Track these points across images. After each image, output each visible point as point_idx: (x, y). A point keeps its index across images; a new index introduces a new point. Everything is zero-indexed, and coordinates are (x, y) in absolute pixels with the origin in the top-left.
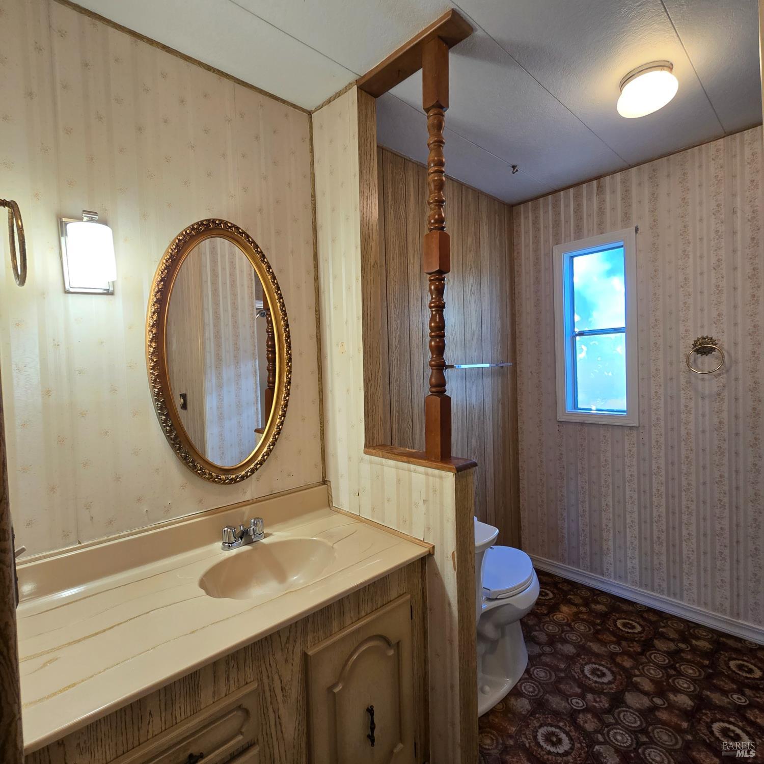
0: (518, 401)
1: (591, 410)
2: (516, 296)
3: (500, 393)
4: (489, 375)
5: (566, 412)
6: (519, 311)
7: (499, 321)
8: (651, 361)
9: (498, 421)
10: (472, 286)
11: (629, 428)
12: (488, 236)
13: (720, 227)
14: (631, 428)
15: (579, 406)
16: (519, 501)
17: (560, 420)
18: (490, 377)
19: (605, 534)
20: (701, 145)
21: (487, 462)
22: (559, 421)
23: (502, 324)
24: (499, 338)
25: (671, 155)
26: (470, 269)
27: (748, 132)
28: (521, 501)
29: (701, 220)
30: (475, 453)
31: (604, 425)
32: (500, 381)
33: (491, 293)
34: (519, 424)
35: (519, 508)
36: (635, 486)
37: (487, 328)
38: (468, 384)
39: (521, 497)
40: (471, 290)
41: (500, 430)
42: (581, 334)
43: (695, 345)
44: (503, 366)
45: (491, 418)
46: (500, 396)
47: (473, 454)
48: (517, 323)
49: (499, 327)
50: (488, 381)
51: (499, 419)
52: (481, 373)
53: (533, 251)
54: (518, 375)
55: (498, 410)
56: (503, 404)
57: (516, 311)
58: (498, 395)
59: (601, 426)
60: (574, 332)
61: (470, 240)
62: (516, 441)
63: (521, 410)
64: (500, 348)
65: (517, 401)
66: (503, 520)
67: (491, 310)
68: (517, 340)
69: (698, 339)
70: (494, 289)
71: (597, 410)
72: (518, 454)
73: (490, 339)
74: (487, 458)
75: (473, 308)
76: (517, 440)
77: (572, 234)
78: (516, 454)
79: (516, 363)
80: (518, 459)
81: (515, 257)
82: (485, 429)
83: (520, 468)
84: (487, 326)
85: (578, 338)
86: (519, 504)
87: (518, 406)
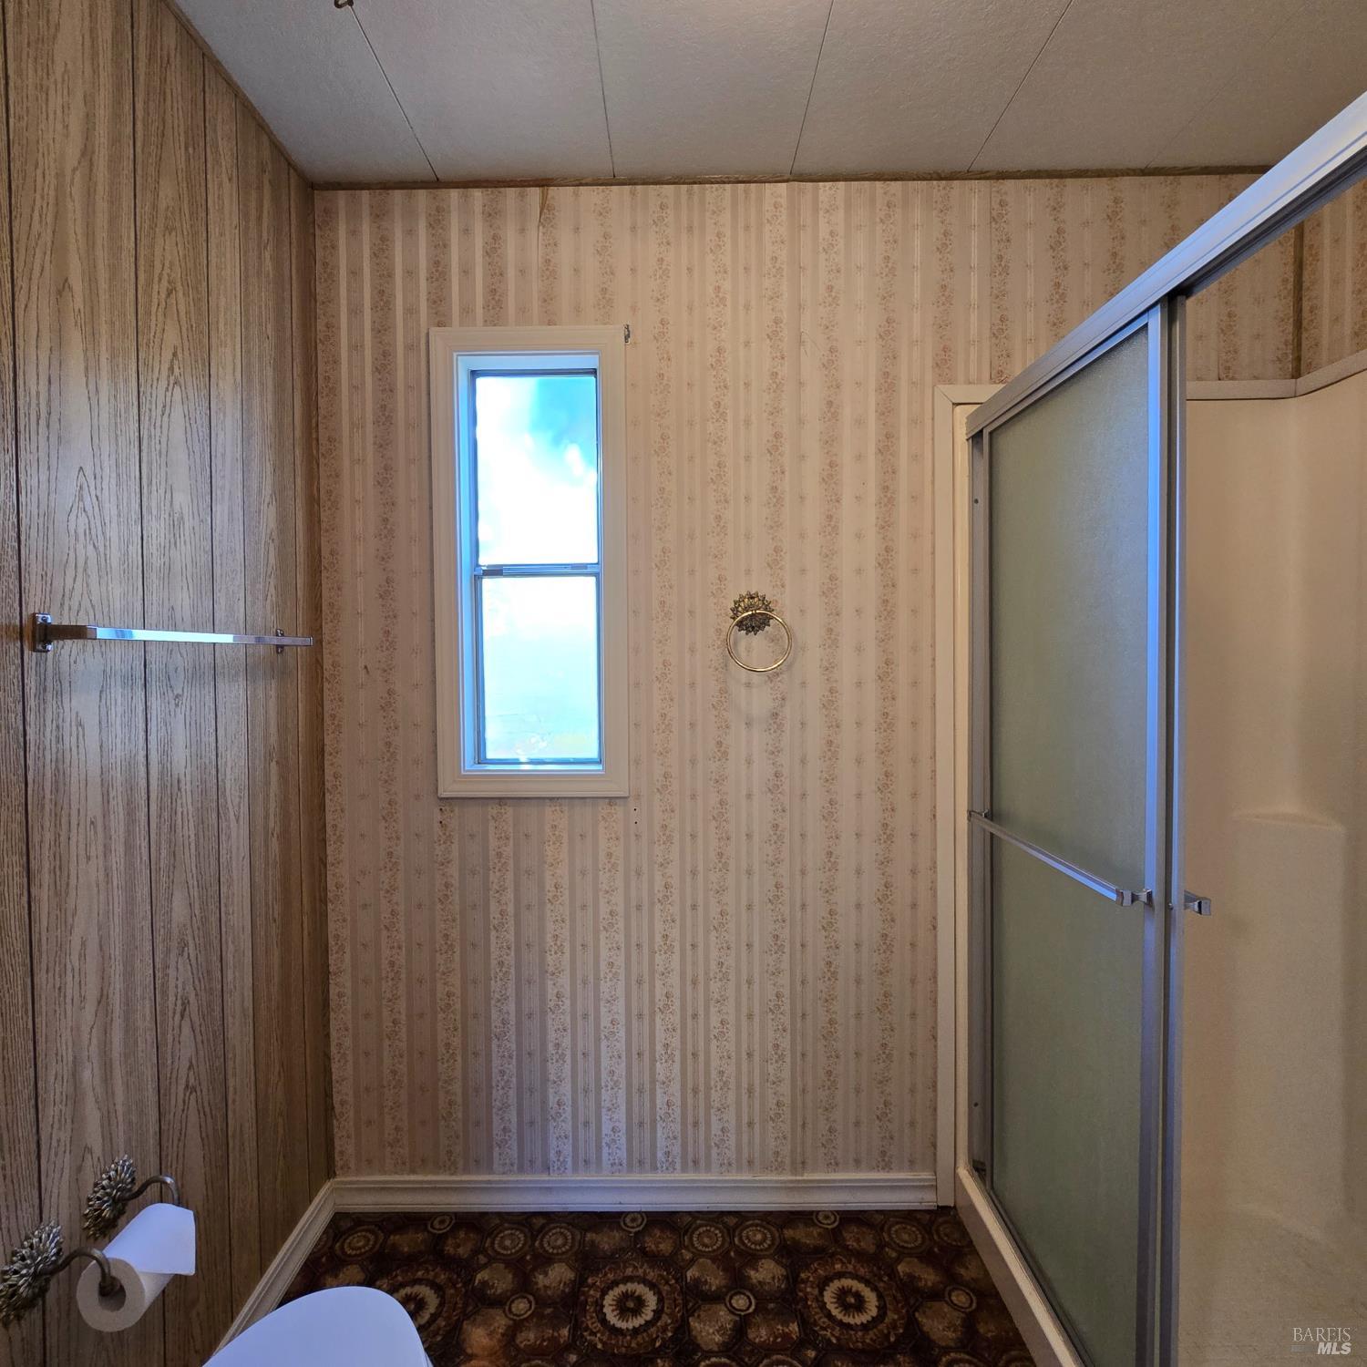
0: (327, 749)
1: (517, 762)
2: (322, 449)
3: (273, 730)
4: (237, 674)
5: (463, 773)
6: (329, 492)
7: (273, 509)
8: (654, 642)
9: (266, 817)
10: (175, 354)
11: (607, 801)
12: (235, 221)
13: (779, 367)
14: (611, 800)
15: (490, 755)
16: (328, 1035)
17: (445, 795)
18: (241, 679)
19: (552, 1069)
20: (749, 182)
21: (229, 957)
22: (442, 799)
23: (282, 519)
24: (272, 561)
25: (695, 183)
26: (169, 294)
27: (825, 187)
28: (333, 1034)
29: (747, 344)
30: (183, 945)
31: (551, 799)
32: (273, 693)
33: (246, 410)
34: (329, 817)
35: (327, 1056)
36: (621, 938)
37: (231, 519)
38: (155, 703)
39: (332, 1022)
40: (171, 369)
41: (275, 844)
42: (496, 571)
43: (735, 610)
44: (282, 647)
45: (244, 809)
46: (273, 739)
47: (174, 952)
48: (324, 526)
49: (273, 525)
50: (234, 694)
51: (272, 811)
52: (208, 665)
53: (372, 330)
54: (326, 674)
55: (267, 783)
56: (283, 764)
57: (322, 492)
58: (266, 737)
59: (547, 801)
60: (478, 565)
61: (167, 192)
62: (320, 865)
63: (336, 776)
64: (272, 590)
65: (323, 750)
66: (280, 1120)
67: (245, 464)
68: (324, 574)
69: (742, 598)
70: (256, 401)
71: (532, 762)
72: (324, 901)
73: (240, 557)
74: (231, 947)
75: (178, 435)
76: (323, 862)
77: (479, 311)
78: (321, 900)
79: (321, 642)
80: (324, 915)
81: (320, 336)
82: (223, 852)
83: (332, 942)
84: (231, 513)
85: (488, 584)
86: (328, 1045)
87: (327, 763)
